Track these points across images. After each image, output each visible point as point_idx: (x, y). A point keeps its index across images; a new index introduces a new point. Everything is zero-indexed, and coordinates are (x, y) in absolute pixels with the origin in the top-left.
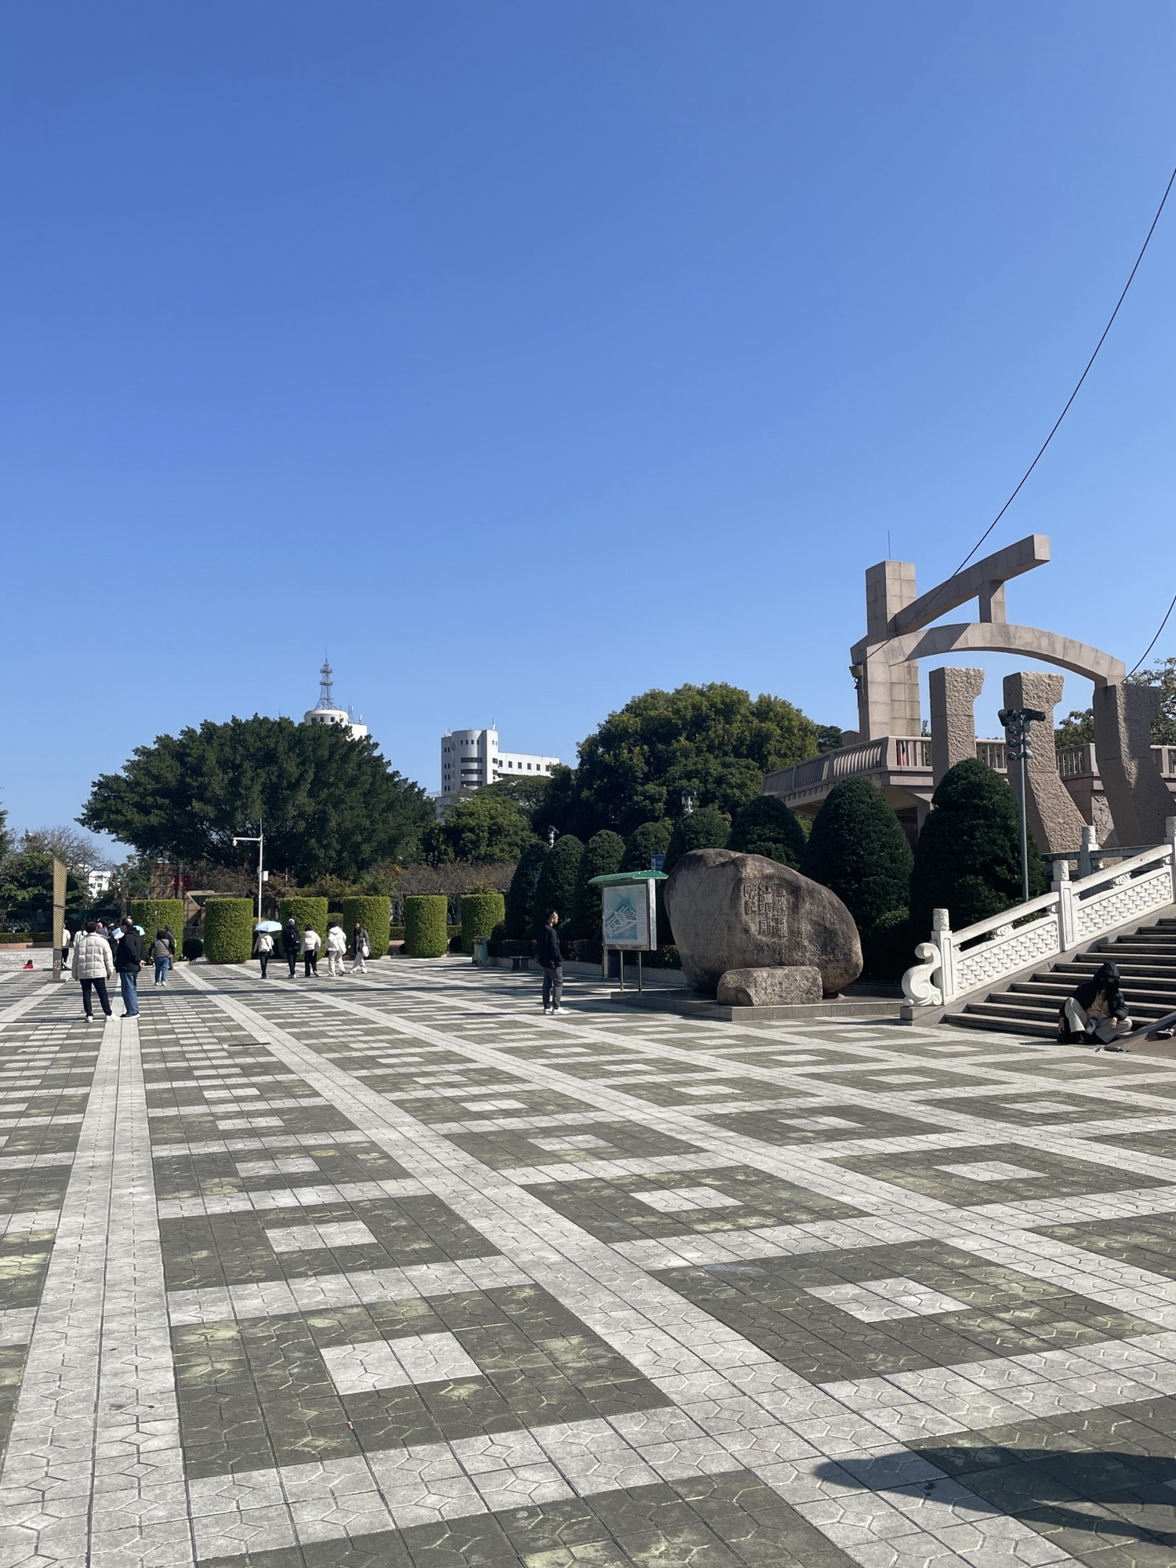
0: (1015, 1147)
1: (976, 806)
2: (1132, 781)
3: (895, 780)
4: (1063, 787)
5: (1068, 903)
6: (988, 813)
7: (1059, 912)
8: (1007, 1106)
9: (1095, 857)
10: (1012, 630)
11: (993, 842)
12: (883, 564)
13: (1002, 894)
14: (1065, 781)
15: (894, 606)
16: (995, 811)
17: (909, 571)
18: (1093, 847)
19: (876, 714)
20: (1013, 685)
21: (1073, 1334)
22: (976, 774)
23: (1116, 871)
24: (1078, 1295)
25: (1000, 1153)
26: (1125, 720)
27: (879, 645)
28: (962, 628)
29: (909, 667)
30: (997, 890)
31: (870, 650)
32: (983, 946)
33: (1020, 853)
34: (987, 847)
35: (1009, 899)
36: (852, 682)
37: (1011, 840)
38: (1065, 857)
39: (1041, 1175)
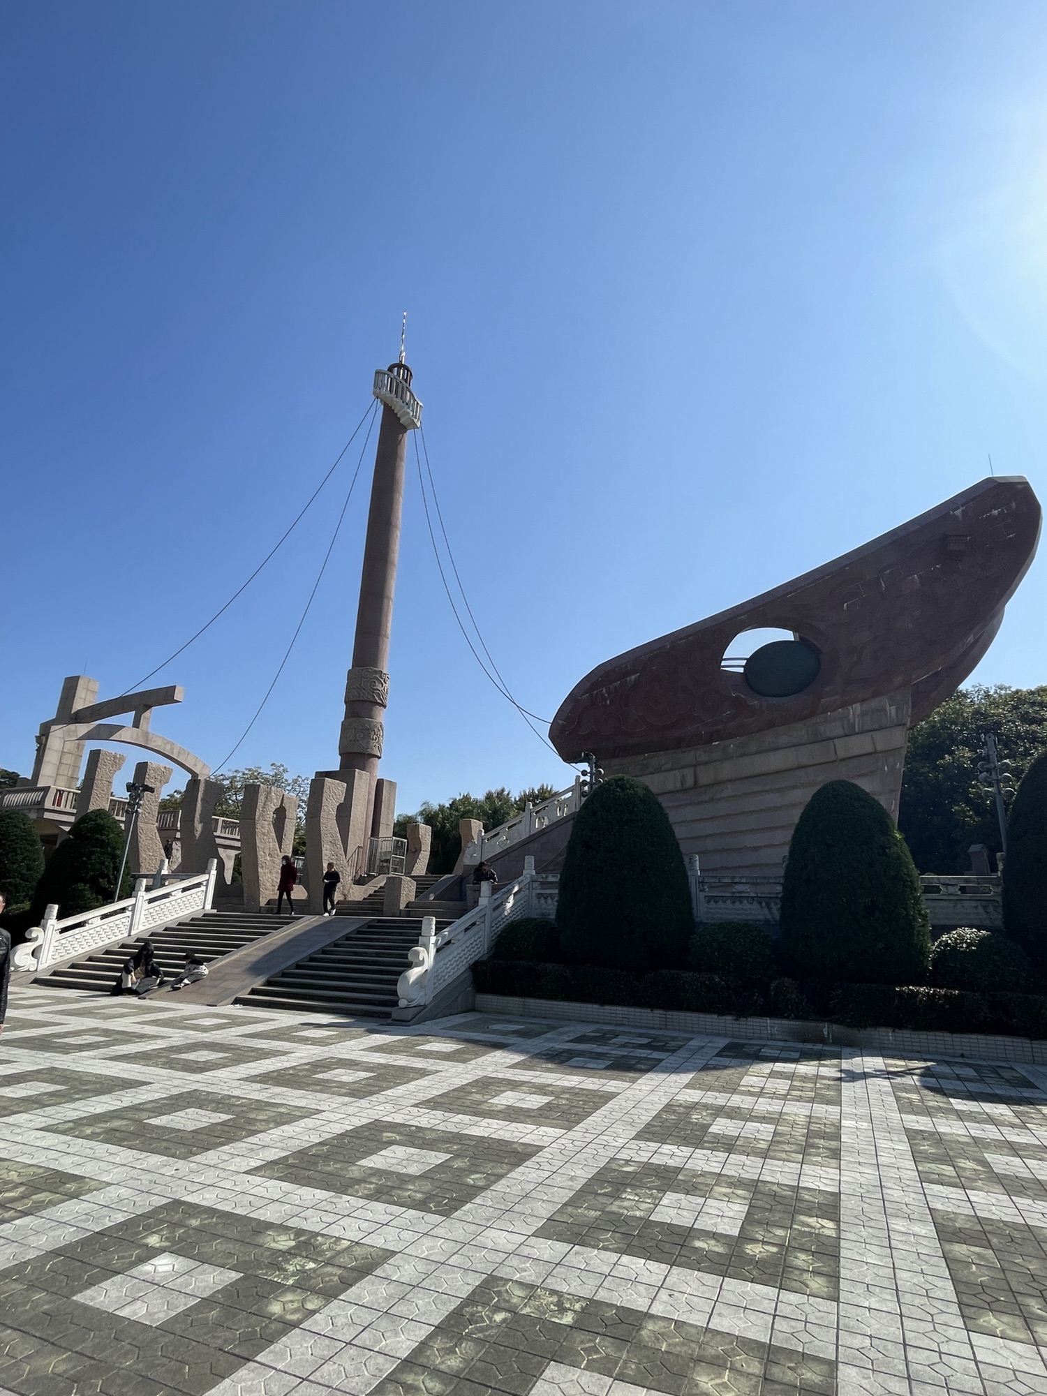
0: (52, 1069)
1: (97, 839)
2: (197, 835)
3: (47, 815)
4: (157, 834)
5: (140, 905)
6: (103, 844)
7: (133, 910)
8: (58, 1041)
9: (165, 878)
10: (150, 736)
11: (103, 863)
12: (78, 678)
13: (100, 897)
14: (159, 830)
15: (79, 705)
16: (108, 844)
17: (95, 686)
18: (165, 872)
19: (47, 770)
20: (142, 768)
21: (43, 1201)
22: (102, 819)
23: (175, 887)
24: (58, 1171)
25: (40, 1076)
26: (202, 799)
27: (61, 726)
28: (121, 727)
29: (79, 744)
30: (97, 894)
31: (53, 728)
32: (77, 930)
33: (119, 872)
34: (98, 866)
35: (104, 900)
36: (36, 746)
37: (114, 863)
38: (146, 876)
39: (64, 1087)
